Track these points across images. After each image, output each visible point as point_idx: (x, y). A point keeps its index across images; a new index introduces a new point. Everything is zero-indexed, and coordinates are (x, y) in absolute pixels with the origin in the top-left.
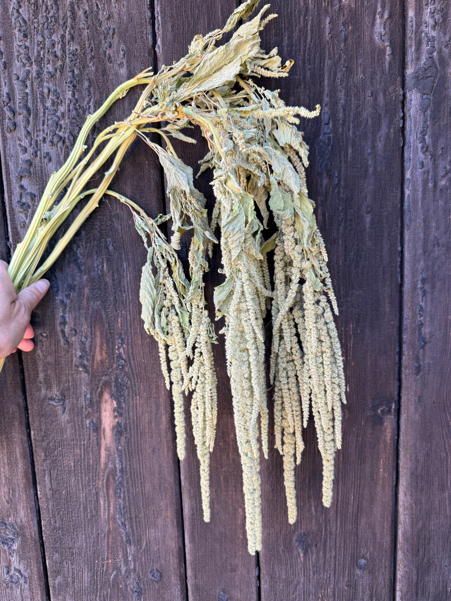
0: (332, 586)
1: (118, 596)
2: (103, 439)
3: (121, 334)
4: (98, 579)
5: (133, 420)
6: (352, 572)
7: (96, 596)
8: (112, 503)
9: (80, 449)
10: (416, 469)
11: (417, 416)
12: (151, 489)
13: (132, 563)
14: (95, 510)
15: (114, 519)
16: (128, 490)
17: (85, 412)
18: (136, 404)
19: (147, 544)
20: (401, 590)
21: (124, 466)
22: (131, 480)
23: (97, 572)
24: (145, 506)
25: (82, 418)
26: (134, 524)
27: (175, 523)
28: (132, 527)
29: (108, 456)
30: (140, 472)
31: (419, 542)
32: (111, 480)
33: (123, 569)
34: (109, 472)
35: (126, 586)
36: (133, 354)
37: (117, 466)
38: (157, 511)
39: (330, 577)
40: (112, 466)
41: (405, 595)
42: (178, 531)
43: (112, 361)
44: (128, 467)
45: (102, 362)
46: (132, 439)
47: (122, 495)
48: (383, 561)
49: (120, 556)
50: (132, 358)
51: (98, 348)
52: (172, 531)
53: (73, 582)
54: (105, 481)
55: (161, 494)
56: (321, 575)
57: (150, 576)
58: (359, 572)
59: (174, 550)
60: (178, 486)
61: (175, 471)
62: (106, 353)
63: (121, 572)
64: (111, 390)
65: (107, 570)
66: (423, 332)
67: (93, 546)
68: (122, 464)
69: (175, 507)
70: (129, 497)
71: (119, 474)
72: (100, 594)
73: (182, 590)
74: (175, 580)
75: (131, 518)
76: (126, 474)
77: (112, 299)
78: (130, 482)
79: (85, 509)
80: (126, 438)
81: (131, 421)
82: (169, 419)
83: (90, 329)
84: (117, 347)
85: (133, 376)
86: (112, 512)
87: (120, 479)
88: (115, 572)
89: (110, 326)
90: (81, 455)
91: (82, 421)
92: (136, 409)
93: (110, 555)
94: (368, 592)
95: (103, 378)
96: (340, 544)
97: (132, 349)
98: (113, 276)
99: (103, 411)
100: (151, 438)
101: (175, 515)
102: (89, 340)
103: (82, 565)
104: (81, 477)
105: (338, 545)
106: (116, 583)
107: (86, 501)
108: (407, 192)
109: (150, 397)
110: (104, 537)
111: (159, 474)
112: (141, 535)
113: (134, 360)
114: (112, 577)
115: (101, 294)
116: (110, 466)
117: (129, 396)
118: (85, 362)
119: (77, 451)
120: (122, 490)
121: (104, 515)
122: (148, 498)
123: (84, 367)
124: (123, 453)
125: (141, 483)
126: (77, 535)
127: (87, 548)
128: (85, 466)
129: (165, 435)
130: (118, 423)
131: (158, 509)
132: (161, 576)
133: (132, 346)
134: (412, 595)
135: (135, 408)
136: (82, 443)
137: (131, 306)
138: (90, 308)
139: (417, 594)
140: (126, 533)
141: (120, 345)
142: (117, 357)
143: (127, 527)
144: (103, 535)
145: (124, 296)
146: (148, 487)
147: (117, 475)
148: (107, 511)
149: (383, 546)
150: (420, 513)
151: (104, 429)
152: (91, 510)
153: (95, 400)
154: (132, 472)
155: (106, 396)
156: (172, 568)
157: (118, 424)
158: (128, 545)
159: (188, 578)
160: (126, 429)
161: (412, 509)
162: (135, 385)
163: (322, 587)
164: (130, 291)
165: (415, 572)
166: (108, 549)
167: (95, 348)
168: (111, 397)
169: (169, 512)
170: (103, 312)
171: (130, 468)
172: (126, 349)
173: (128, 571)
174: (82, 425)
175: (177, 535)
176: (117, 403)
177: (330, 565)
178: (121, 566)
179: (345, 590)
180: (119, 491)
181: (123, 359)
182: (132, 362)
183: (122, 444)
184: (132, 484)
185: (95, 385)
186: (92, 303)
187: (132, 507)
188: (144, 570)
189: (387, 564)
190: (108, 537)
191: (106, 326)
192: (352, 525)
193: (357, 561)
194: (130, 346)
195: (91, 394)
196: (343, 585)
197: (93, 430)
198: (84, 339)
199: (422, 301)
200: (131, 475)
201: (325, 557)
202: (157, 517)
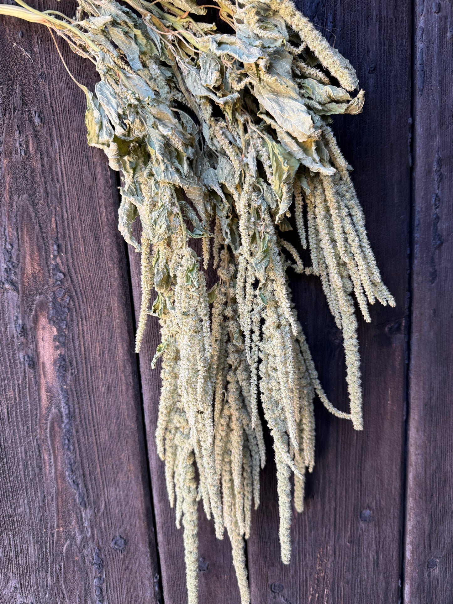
0: (332, 543)
1: (74, 570)
2: (42, 376)
3: (57, 238)
4: (48, 551)
5: (80, 351)
6: (355, 525)
7: (47, 572)
8: (59, 457)
9: (14, 390)
10: (430, 398)
11: (432, 333)
12: (107, 438)
13: (90, 530)
14: (38, 466)
15: (64, 478)
16: (78, 441)
17: (17, 343)
18: (83, 330)
19: (106, 506)
20: (412, 543)
21: (72, 410)
22: (82, 427)
23: (46, 543)
24: (101, 458)
25: (14, 351)
26: (89, 483)
27: (140, 479)
28: (86, 486)
29: (51, 399)
30: (93, 417)
31: (433, 486)
32: (57, 428)
33: (79, 538)
34: (52, 419)
35: (83, 558)
36: (74, 265)
37: (63, 410)
38: (116, 465)
39: (329, 533)
40: (57, 410)
41: (416, 549)
42: (144, 488)
43: (47, 274)
44: (77, 411)
45: (34, 276)
46: (81, 375)
47: (71, 447)
48: (392, 511)
49: (74, 522)
50: (73, 270)
51: (28, 257)
52: (137, 488)
53: (17, 557)
54: (48, 430)
55: (121, 444)
56: (320, 531)
57: (112, 544)
58: (363, 525)
59: (141, 511)
60: (142, 433)
61: (137, 414)
62: (39, 265)
63: (76, 542)
64: (48, 313)
65: (58, 540)
66: (439, 228)
67: (39, 511)
68: (69, 408)
69: (139, 458)
70: (80, 449)
71: (65, 420)
72: (52, 569)
73: (152, 558)
74: (143, 548)
75: (84, 475)
76: (75, 421)
77: (42, 191)
78: (81, 431)
79: (25, 466)
80: (72, 374)
81: (78, 352)
82: (126, 348)
83: (15, 233)
84: (52, 256)
85: (77, 294)
86: (59, 468)
87: (67, 427)
88: (68, 542)
89: (41, 228)
90: (15, 399)
91: (14, 354)
92: (84, 337)
93: (61, 522)
94: (374, 548)
95: (38, 297)
96: (341, 494)
97: (73, 258)
98: (42, 159)
99: (40, 341)
100: (105, 372)
101: (139, 468)
102: (16, 247)
103: (27, 536)
104: (18, 427)
105: (338, 494)
106: (69, 555)
107: (26, 457)
108: (420, 46)
109: (101, 321)
110: (52, 500)
111: (117, 418)
112: (98, 495)
113: (76, 273)
114: (65, 548)
115: (27, 185)
116: (54, 410)
117: (72, 320)
118: (13, 276)
119: (10, 393)
120: (71, 441)
121: (50, 473)
122: (104, 449)
123: (12, 283)
124: (70, 393)
125: (95, 430)
126: (17, 499)
127: (31, 514)
128: (21, 412)
129: (122, 369)
130: (60, 355)
131: (118, 463)
132: (126, 543)
133: (72, 254)
134: (425, 547)
135: (81, 336)
136: (16, 382)
137: (68, 200)
138: (14, 204)
139: (430, 546)
140: (79, 494)
141: (56, 253)
142: (54, 269)
143: (80, 486)
144: (50, 498)
145: (58, 186)
146: (104, 436)
147: (63, 422)
148: (53, 467)
149: (391, 493)
150: (435, 451)
151: (43, 363)
152: (33, 468)
153: (28, 327)
154: (83, 417)
155: (43, 321)
156: (139, 534)
157: (62, 357)
158: (82, 509)
159: (160, 544)
160: (71, 363)
161: (425, 447)
162: (79, 306)
163: (320, 545)
164: (65, 180)
165: (427, 521)
166: (58, 515)
167: (24, 257)
168: (50, 323)
169: (131, 465)
170: (31, 209)
171: (80, 413)
172: (64, 258)
173: (85, 540)
174: (15, 360)
175: (142, 493)
176: (58, 330)
177: (329, 519)
178: (75, 535)
179: (347, 547)
180: (66, 442)
181: (61, 272)
182: (74, 276)
183: (68, 382)
184: (83, 432)
185: (28, 307)
186: (15, 198)
187: (85, 461)
188: (105, 538)
189: (396, 514)
190: (57, 499)
191: (37, 227)
192: (355, 469)
193: (361, 512)
194: (69, 255)
195: (23, 318)
196: (345, 541)
197: (29, 365)
198: (9, 246)
199: (438, 188)
200: (81, 422)
201: (323, 509)
202: (118, 472)
